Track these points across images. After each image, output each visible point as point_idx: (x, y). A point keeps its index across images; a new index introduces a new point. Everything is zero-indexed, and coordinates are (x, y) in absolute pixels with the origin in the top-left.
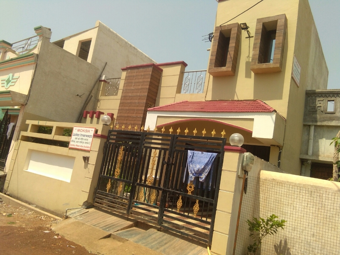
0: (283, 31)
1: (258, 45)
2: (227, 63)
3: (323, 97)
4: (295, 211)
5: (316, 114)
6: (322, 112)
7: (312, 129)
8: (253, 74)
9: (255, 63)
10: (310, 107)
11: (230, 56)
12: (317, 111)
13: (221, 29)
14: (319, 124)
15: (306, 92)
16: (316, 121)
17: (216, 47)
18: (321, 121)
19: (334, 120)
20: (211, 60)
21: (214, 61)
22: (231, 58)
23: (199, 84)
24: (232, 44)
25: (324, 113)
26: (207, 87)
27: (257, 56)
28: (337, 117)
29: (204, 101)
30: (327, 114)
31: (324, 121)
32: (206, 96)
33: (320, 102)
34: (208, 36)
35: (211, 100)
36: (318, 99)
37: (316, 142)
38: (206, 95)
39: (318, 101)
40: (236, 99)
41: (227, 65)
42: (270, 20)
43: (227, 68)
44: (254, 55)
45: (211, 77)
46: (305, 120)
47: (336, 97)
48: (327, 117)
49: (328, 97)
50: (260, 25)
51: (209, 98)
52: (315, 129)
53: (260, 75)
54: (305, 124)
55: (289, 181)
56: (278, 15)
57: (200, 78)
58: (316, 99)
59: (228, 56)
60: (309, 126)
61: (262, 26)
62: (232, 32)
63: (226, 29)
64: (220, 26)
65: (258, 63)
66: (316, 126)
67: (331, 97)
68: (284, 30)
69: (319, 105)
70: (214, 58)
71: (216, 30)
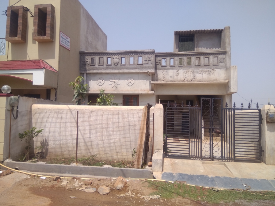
0: (50, 15)
1: (37, 23)
2: (18, 34)
3: (89, 56)
4: (50, 123)
5: (86, 66)
6: (89, 65)
7: (85, 75)
8: (37, 42)
9: (36, 35)
10: (83, 62)
11: (20, 29)
12: (86, 64)
13: (12, 9)
14: (88, 72)
15: (80, 53)
16: (86, 71)
17: (9, 22)
18: (89, 70)
19: (95, 69)
20: (7, 31)
21: (9, 32)
22: (20, 31)
23: (2, 48)
24: (20, 21)
25: (90, 65)
26: (7, 51)
27: (37, 31)
28: (96, 68)
29: (6, 61)
30: (91, 66)
31: (90, 70)
32: (7, 58)
33: (88, 59)
34: (5, 12)
35: (11, 60)
36: (86, 57)
37: (87, 83)
38: (8, 56)
39: (87, 58)
40: (28, 59)
41: (18, 36)
42: (43, 7)
43: (18, 38)
44: (35, 30)
45: (10, 43)
46: (80, 70)
47: (95, 56)
48: (91, 68)
49: (91, 56)
50: (37, 9)
51: (10, 59)
52: (86, 75)
53: (41, 43)
54: (81, 72)
55: (47, 108)
56: (47, 4)
57: (3, 44)
58: (85, 57)
59: (19, 29)
60: (83, 73)
61: (38, 10)
62: (20, 12)
63: (15, 9)
64: (11, 6)
65: (38, 35)
66: (87, 73)
67: (93, 56)
68: (52, 15)
69: (87, 61)
70: (9, 30)
71: (8, 9)
